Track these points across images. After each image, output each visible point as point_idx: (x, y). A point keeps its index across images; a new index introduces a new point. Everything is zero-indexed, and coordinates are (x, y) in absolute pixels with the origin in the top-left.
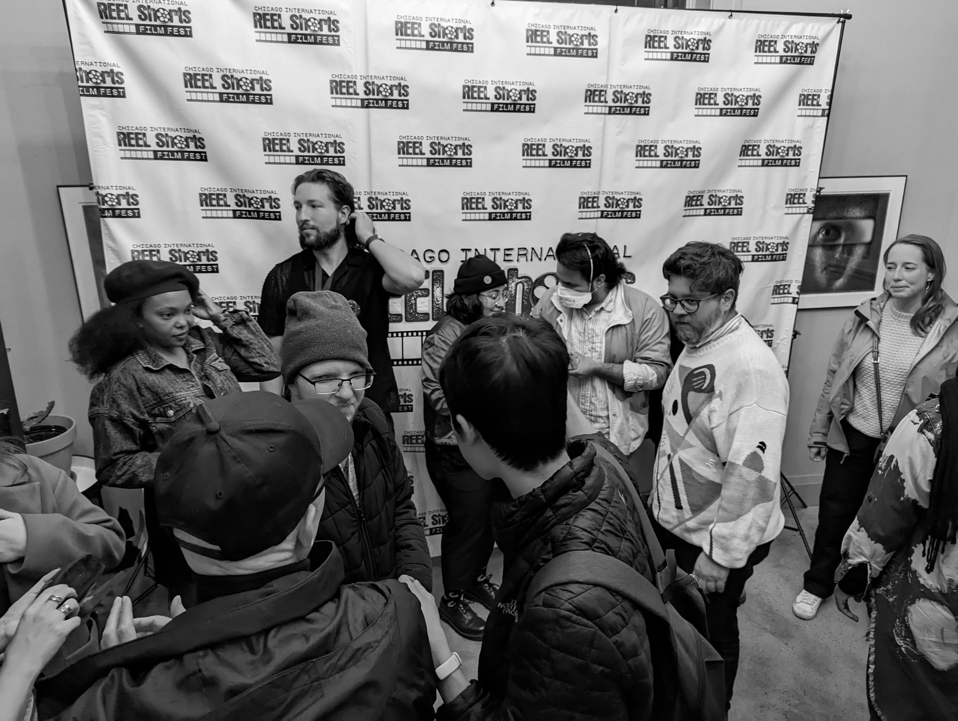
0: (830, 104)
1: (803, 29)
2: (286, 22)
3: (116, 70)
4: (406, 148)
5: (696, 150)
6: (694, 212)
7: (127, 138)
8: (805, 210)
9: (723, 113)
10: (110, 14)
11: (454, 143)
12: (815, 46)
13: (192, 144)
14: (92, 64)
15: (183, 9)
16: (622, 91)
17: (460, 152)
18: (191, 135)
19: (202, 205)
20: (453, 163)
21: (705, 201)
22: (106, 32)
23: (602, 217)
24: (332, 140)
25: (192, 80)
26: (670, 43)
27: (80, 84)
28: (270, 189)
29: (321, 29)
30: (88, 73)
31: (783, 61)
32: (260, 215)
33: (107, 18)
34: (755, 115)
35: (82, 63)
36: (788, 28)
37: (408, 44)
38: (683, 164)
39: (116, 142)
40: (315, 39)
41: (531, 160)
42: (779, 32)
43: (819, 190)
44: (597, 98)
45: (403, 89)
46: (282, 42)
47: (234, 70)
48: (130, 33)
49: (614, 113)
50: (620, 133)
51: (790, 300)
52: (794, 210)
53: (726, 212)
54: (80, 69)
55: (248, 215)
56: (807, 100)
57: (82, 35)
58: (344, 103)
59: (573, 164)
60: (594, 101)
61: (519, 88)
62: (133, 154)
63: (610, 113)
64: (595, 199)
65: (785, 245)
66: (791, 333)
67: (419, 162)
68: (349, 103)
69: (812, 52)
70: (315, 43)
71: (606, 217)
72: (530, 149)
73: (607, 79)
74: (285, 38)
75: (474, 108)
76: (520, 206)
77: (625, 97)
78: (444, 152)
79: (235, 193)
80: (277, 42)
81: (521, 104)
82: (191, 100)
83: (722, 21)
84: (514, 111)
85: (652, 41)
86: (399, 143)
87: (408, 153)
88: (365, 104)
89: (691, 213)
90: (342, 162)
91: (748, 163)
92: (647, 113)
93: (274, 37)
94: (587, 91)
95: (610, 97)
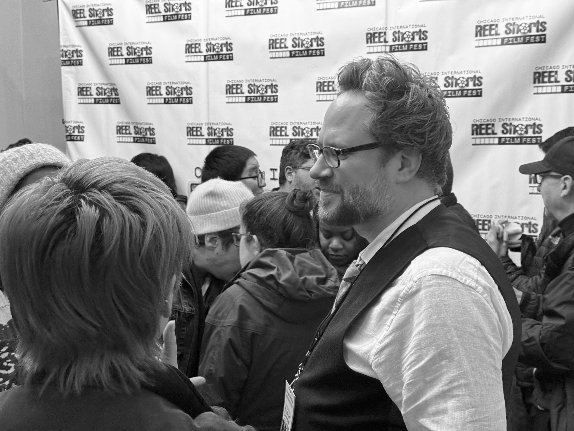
2: (162, 8)
3: (79, 49)
4: (231, 89)
5: (478, 80)
9: (504, 43)
10: (77, 16)
11: (265, 84)
13: (113, 94)
14: (68, 46)
15: (109, 8)
16: (399, 31)
17: (269, 91)
18: (112, 87)
19: (117, 133)
20: (264, 100)
21: (499, 129)
22: (77, 26)
24: (185, 86)
28: (149, 122)
29: (181, 10)
30: (66, 52)
32: (145, 141)
33: (76, 18)
35: (64, 46)
37: (233, 13)
39: (77, 93)
40: (178, 17)
41: (323, 95)
44: (377, 40)
45: (229, 46)
46: (160, 22)
47: (132, 43)
48: (85, 26)
49: (394, 51)
53: (521, 141)
54: (62, 50)
55: (140, 141)
57: (65, 30)
58: (192, 59)
60: (375, 42)
61: (310, 37)
62: (85, 101)
63: (390, 51)
67: (240, 100)
68: (196, 59)
70: (177, 20)
73: (386, 22)
74: (162, 19)
75: (277, 56)
76: (315, 133)
77: (403, 36)
78: (258, 91)
79: (134, 125)
80: (157, 22)
81: (312, 50)
82: (112, 64)
84: (308, 56)
86: (227, 86)
87: (233, 93)
88: (206, 59)
90: (190, 102)
91: (545, 90)
92: (424, 48)
93: (156, 19)
94: (367, 34)
95: (390, 37)
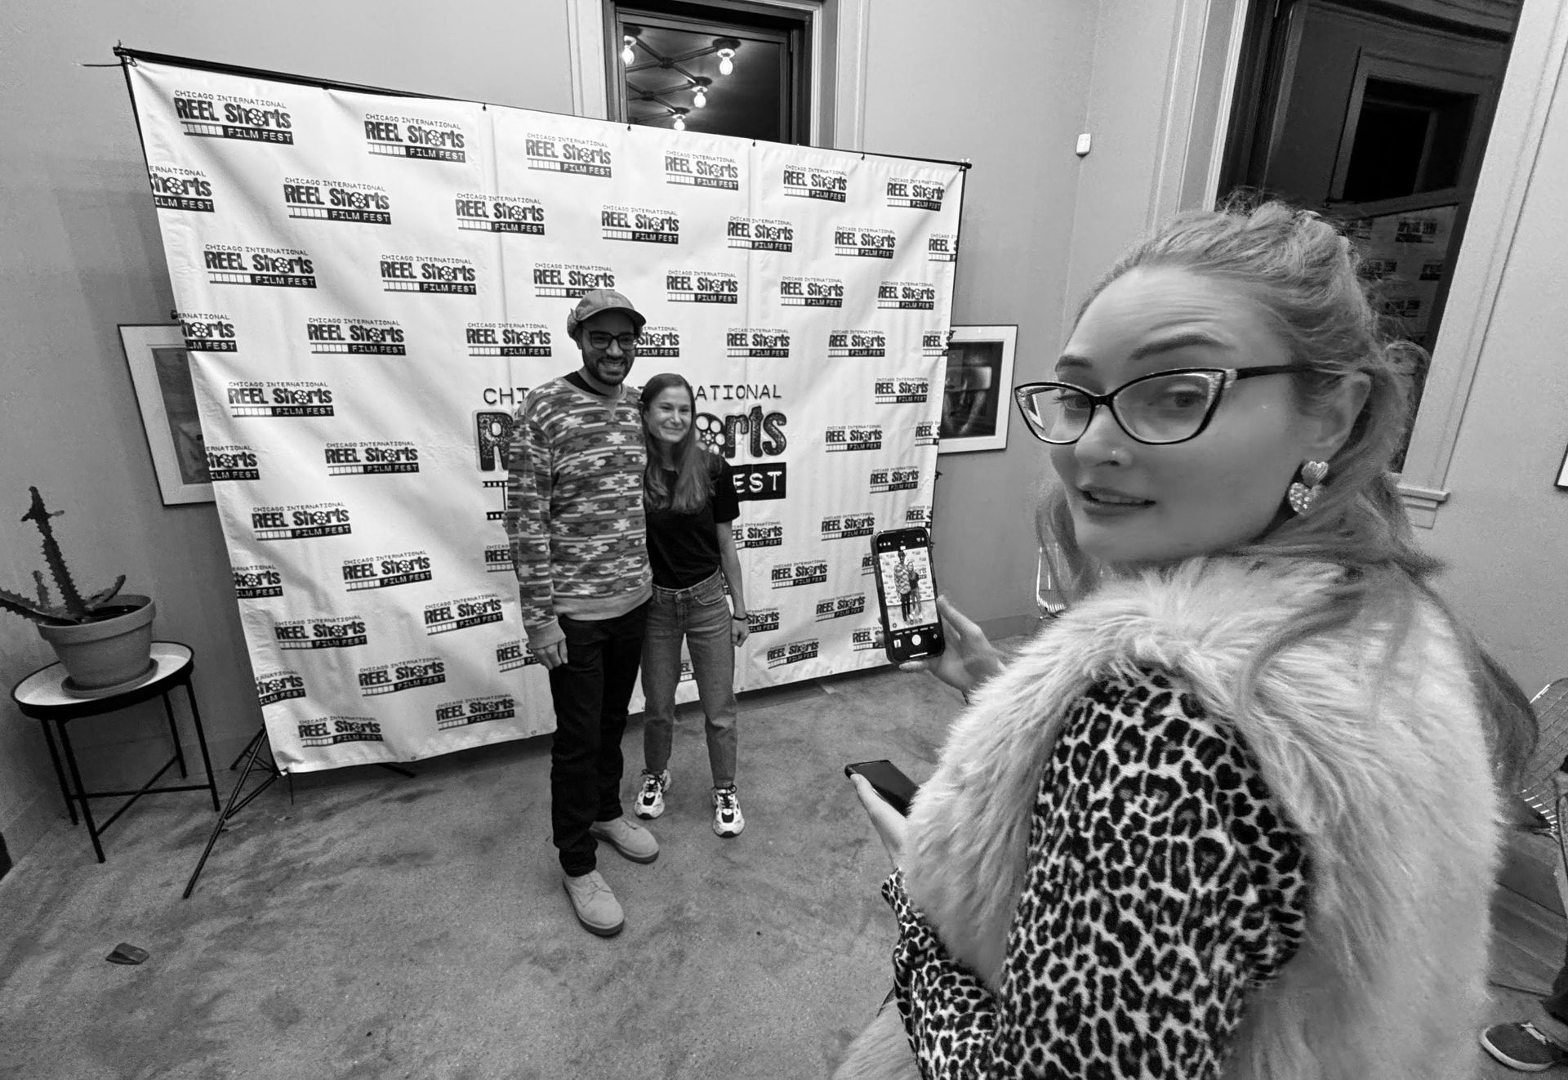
0: (956, 249)
1: (930, 176)
2: (403, 133)
3: (201, 179)
4: (542, 276)
5: (838, 289)
6: (840, 353)
7: (214, 259)
8: (941, 353)
9: (862, 253)
10: (191, 113)
11: (595, 273)
12: (940, 192)
13: (297, 269)
14: (170, 170)
15: (281, 112)
16: (764, 226)
18: (296, 257)
19: (311, 338)
21: (849, 341)
22: (186, 133)
23: (751, 355)
24: (460, 266)
25: (293, 193)
26: (808, 180)
27: (155, 193)
28: (391, 320)
29: (443, 143)
30: (165, 182)
31: (913, 205)
32: (380, 349)
33: (187, 117)
34: (890, 257)
35: (157, 168)
36: (916, 174)
37: (541, 165)
38: (827, 303)
40: (437, 154)
41: (676, 293)
42: (909, 177)
43: (951, 333)
44: (740, 232)
45: (537, 213)
46: (400, 156)
47: (344, 184)
48: (216, 136)
49: (758, 248)
50: (765, 268)
51: (931, 441)
52: (931, 353)
53: (869, 353)
54: (155, 175)
55: (366, 350)
56: (935, 244)
57: (157, 135)
58: (472, 225)
59: (719, 299)
60: (737, 235)
61: (661, 217)
62: (226, 278)
63: (753, 248)
64: (743, 336)
65: (924, 386)
66: (934, 474)
67: (559, 293)
68: (478, 225)
69: (939, 198)
70: (437, 158)
71: (755, 356)
72: (673, 282)
73: (749, 212)
74: (403, 151)
76: (667, 342)
77: (768, 232)
78: (585, 282)
79: (350, 325)
80: (393, 155)
81: (663, 234)
82: (294, 216)
83: (855, 162)
84: (657, 241)
85: (790, 177)
86: (535, 271)
87: (546, 283)
88: (497, 228)
89: (836, 353)
90: (472, 291)
91: (886, 304)
92: (789, 250)
93: (390, 150)
94: (730, 223)
95: (753, 231)
